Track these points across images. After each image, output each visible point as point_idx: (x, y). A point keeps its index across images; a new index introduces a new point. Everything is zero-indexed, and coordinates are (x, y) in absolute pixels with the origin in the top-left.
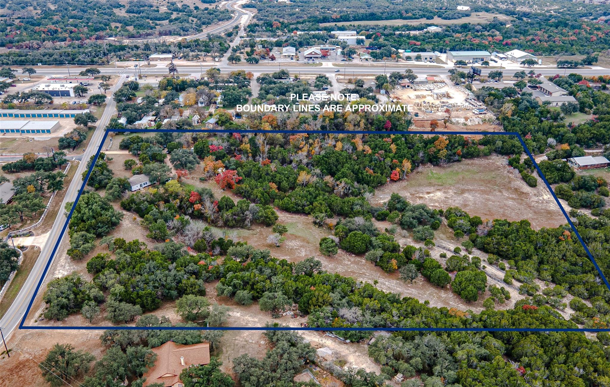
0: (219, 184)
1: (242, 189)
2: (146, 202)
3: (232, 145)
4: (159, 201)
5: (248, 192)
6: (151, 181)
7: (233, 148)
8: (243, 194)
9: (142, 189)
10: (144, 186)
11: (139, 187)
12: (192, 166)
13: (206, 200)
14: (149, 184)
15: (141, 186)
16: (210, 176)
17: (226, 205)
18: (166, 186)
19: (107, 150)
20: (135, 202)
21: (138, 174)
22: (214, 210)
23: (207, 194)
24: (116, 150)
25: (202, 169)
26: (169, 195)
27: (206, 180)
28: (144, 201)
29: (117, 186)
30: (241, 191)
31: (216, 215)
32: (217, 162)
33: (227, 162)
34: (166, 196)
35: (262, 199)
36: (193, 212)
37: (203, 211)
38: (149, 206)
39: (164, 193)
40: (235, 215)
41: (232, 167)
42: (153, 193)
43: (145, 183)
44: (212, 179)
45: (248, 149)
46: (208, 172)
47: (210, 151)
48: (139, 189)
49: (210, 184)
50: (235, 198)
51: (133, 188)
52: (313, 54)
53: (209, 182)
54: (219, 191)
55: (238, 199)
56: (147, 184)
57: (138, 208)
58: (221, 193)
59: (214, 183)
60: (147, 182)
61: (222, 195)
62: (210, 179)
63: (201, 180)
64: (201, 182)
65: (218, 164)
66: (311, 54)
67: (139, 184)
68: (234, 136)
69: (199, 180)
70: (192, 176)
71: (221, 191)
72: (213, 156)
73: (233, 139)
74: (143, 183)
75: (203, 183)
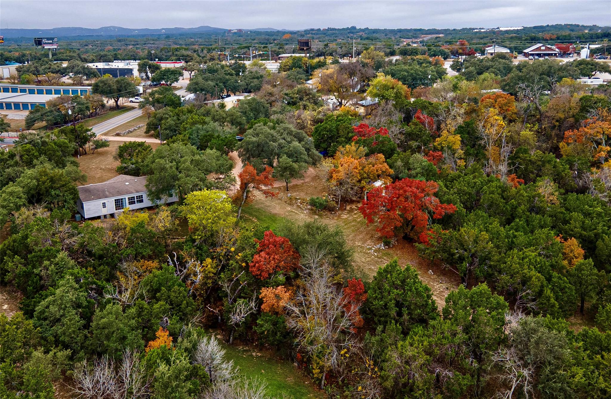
1: (462, 245)
5: (484, 259)
8: (466, 264)
10: (130, 207)
11: (111, 208)
12: (295, 165)
13: (316, 274)
14: (149, 201)
15: (119, 204)
17: (399, 305)
19: (118, 135)
22: (344, 323)
23: (320, 247)
27: (331, 209)
30: (458, 252)
31: (352, 345)
32: (372, 159)
33: (399, 163)
35: (548, 292)
36: (254, 317)
37: (291, 324)
40: (441, 360)
42: (129, 226)
43: (134, 197)
44: (352, 210)
45: (457, 148)
46: (341, 183)
47: (353, 137)
48: (112, 215)
49: (344, 222)
50: (433, 282)
51: (89, 210)
52: (543, 50)
53: (339, 216)
54: (370, 249)
55: (447, 288)
56: (142, 202)
57: (28, 275)
58: (376, 254)
59: (354, 220)
60: (142, 196)
61: (379, 260)
62: (345, 209)
63: (314, 208)
64: (315, 213)
65: (373, 166)
66: (539, 49)
67: (113, 200)
68: (418, 118)
69: (309, 207)
70: (289, 195)
71: (378, 246)
72: (361, 148)
73: (416, 124)
74: (128, 198)
75: (320, 216)
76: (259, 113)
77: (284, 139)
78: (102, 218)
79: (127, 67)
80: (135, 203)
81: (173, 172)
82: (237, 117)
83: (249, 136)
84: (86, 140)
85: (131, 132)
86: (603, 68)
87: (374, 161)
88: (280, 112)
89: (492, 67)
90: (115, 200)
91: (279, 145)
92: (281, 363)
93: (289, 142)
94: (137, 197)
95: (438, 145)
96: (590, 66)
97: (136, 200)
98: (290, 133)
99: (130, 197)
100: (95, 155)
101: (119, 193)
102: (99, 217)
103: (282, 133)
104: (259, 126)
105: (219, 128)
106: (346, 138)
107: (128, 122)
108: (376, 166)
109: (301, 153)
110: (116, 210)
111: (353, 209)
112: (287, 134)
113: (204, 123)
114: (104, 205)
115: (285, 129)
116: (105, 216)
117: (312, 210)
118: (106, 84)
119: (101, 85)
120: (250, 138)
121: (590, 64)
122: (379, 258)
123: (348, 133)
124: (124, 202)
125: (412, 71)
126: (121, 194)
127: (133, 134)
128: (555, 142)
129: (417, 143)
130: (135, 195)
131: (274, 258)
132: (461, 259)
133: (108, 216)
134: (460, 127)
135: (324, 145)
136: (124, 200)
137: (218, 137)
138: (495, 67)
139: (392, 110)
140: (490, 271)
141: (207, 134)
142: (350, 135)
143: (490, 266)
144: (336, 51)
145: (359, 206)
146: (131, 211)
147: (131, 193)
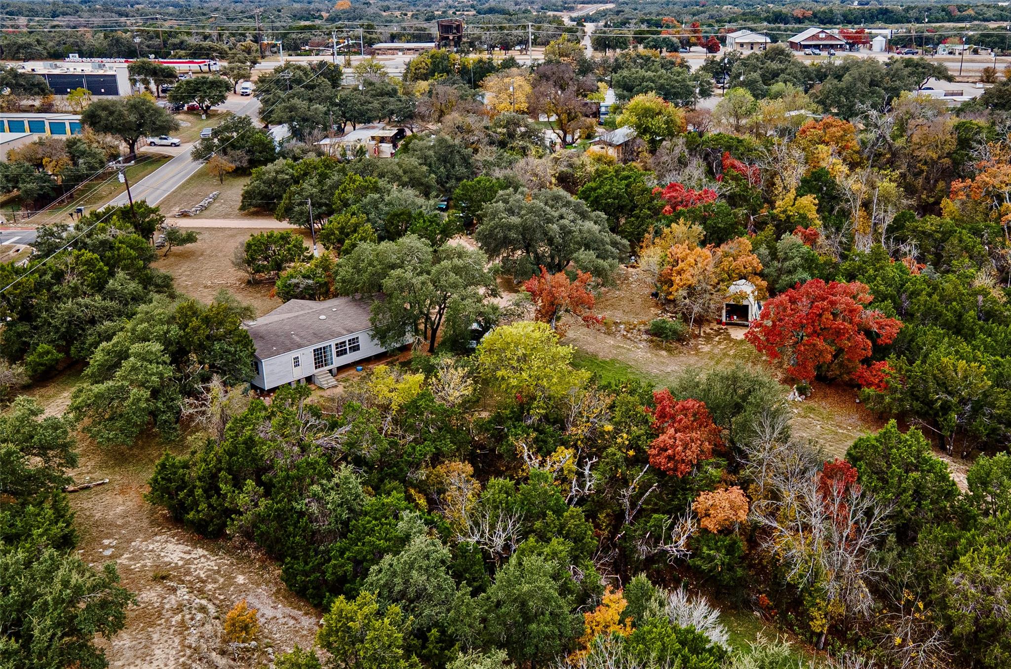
2: (345, 471)
4: (437, 459)
6: (380, 334)
7: (740, 212)
9: (324, 377)
10: (338, 361)
11: (307, 367)
14: (369, 347)
15: (320, 358)
18: (485, 359)
19: (184, 215)
20: (260, 471)
21: (310, 294)
24: (226, 216)
26: (498, 419)
27: (679, 339)
28: (332, 458)
29: (156, 347)
30: (939, 398)
34: (482, 427)
38: (369, 501)
39: (469, 404)
42: (397, 400)
43: (345, 342)
44: (708, 336)
45: (814, 216)
47: (663, 207)
48: (310, 380)
49: (710, 359)
51: (271, 373)
52: (822, 39)
53: (696, 349)
56: (358, 349)
57: (281, 517)
60: (357, 338)
62: (699, 335)
63: (655, 338)
64: (658, 347)
66: (815, 37)
67: (311, 349)
68: (734, 167)
69: (645, 337)
71: (790, 396)
72: (695, 226)
73: (734, 178)
74: (337, 345)
75: (669, 350)
78: (294, 386)
79: (101, 72)
80: (346, 353)
86: (939, 73)
87: (733, 250)
88: (496, 162)
89: (783, 71)
90: (314, 351)
92: (734, 615)
94: (349, 341)
95: (781, 212)
96: (920, 69)
97: (348, 347)
99: (339, 342)
101: (321, 336)
103: (553, 206)
108: (740, 259)
110: (316, 368)
111: (710, 334)
113: (375, 189)
114: (296, 362)
115: (556, 199)
116: (298, 382)
117: (652, 341)
118: (111, 113)
119: (103, 114)
121: (920, 66)
123: (652, 200)
124: (329, 353)
125: (662, 81)
126: (323, 339)
128: (924, 196)
129: (745, 211)
130: (346, 338)
132: (946, 408)
133: (303, 382)
134: (804, 181)
136: (328, 349)
137: (421, 215)
138: (788, 71)
140: (995, 424)
141: (399, 211)
142: (658, 203)
143: (992, 416)
144: (479, 38)
145: (715, 328)
146: (341, 369)
147: (340, 335)
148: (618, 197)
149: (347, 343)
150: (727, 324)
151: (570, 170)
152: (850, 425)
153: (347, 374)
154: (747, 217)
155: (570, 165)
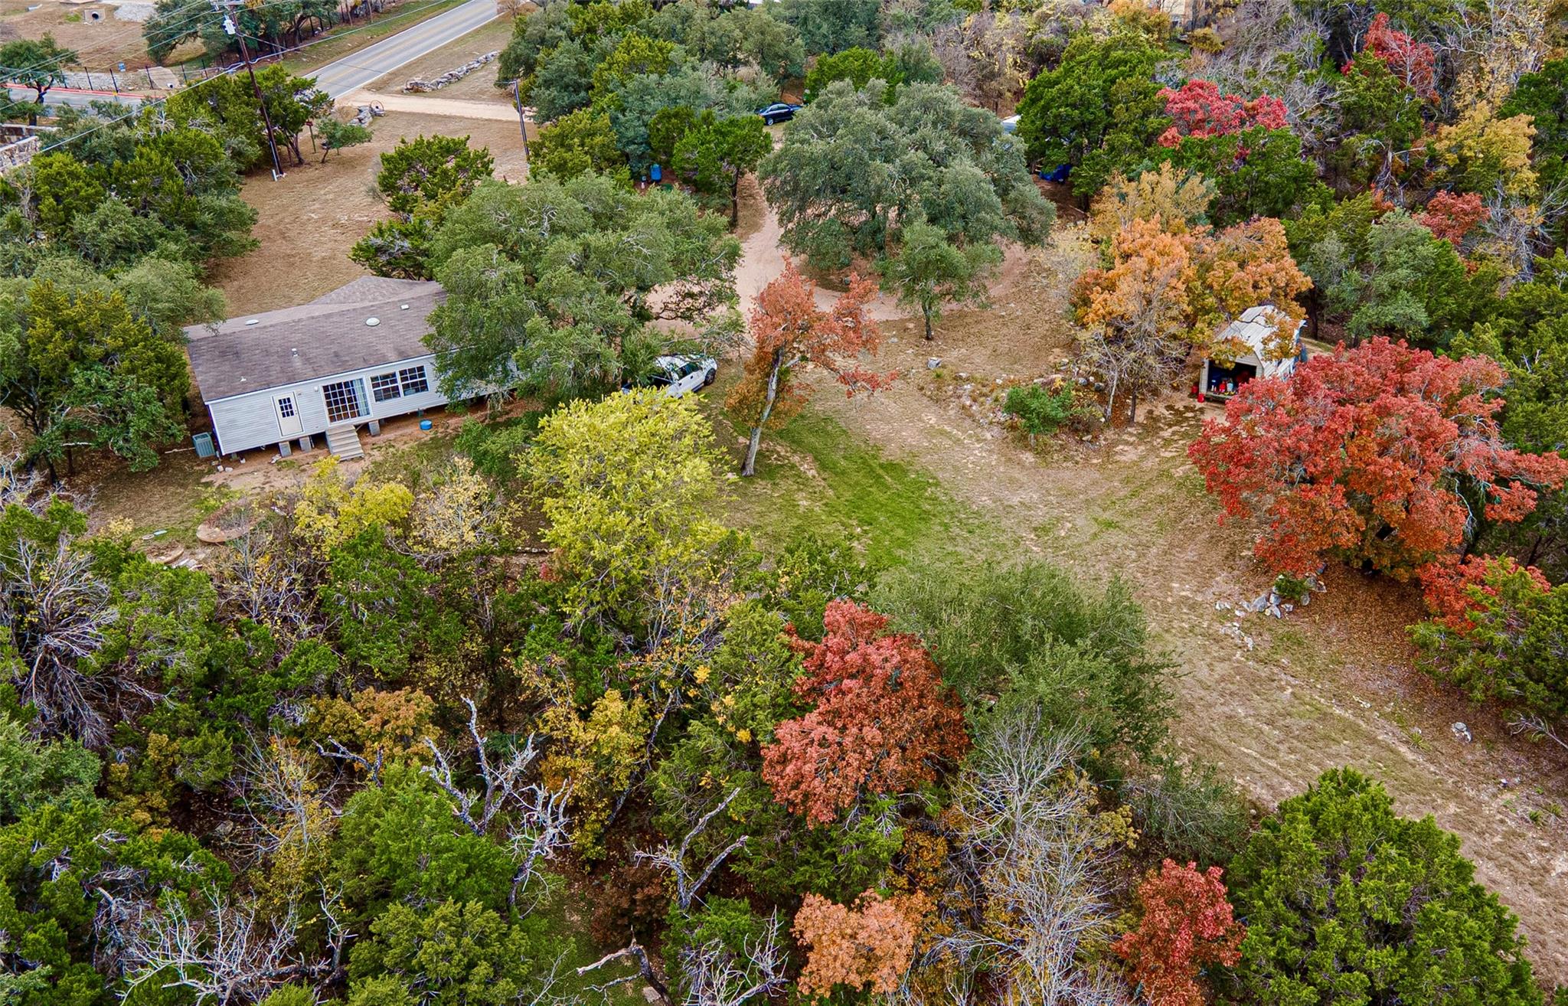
0: (1238, 509)
3: (1355, 118)
7: (1361, 144)
9: (340, 440)
10: (376, 411)
12: (957, 254)
15: (340, 400)
16: (1135, 389)
19: (415, 89)
25: (1058, 295)
27: (1079, 427)
32: (1236, 236)
33: (1332, 245)
41: (1391, 313)
43: (394, 375)
44: (1153, 424)
45: (1519, 163)
46: (1118, 335)
47: (1162, 129)
48: (319, 440)
49: (1127, 481)
50: (1476, 785)
51: (232, 424)
53: (1109, 453)
54: (1226, 616)
55: (1534, 819)
56: (425, 388)
58: (1249, 642)
59: (1164, 474)
60: (421, 369)
61: (1264, 672)
62: (1130, 421)
63: (1021, 422)
64: (1022, 442)
65: (1242, 265)
67: (317, 386)
68: (1380, 46)
69: (1002, 417)
70: (934, 360)
71: (1258, 602)
72: (1195, 180)
73: (1370, 71)
74: (373, 379)
75: (1042, 452)
76: (848, 22)
77: (922, 146)
78: (286, 449)
80: (397, 395)
81: (508, 304)
82: (776, 37)
83: (802, 135)
84: (294, 121)
85: (459, 79)
87: (1244, 245)
88: (916, 20)
90: (326, 388)
91: (906, 169)
93: (938, 161)
94: (402, 373)
95: (1449, 150)
97: (400, 384)
98: (944, 120)
99: (378, 374)
100: (329, 168)
101: (340, 362)
102: (274, 448)
103: (917, 120)
104: (840, 93)
105: (712, 89)
106: (1136, 132)
107: (457, 42)
108: (1251, 268)
109: (980, 205)
110: (332, 419)
111: (1156, 420)
112: (935, 124)
113: (668, 66)
114: (286, 408)
115: (926, 106)
116: (295, 444)
117: (1013, 428)
120: (802, 142)
122: (1264, 662)
123: (1146, 114)
124: (359, 394)
126: (346, 368)
127: (462, 87)
129: (1375, 143)
130: (396, 368)
131: (860, 739)
133: (306, 443)
134: (1527, 82)
135: (1058, 156)
136: (357, 386)
137: (707, 120)
139: (1290, 15)
141: (673, 110)
142: (1153, 122)
145: (1180, 406)
146: (387, 423)
147: (384, 360)
148: (1083, 104)
149: (398, 377)
150: (1207, 399)
151: (1060, 40)
152: (1373, 697)
153: (399, 432)
154: (1381, 153)
155: (1065, 31)
